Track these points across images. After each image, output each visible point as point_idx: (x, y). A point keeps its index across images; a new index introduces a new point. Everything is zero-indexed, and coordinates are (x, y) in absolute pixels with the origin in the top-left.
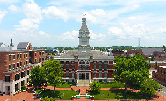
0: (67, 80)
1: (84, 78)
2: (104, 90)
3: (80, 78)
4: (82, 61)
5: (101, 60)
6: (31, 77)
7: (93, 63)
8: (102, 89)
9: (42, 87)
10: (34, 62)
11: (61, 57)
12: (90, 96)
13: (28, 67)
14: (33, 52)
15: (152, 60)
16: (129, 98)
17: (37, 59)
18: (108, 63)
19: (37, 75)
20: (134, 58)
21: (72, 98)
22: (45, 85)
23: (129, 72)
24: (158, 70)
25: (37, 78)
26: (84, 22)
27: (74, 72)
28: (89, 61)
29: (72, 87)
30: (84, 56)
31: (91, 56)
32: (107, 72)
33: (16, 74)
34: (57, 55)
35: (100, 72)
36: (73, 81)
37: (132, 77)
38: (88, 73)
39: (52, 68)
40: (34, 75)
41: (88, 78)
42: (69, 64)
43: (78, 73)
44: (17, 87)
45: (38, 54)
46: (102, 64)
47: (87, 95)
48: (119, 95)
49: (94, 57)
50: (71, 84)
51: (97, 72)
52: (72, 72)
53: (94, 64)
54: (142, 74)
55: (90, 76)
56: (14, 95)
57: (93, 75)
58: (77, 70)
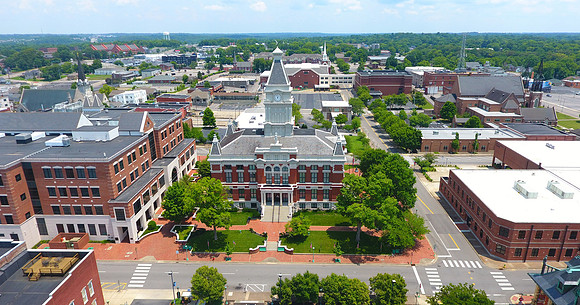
0: (242, 204)
1: (277, 201)
2: (316, 232)
3: (268, 201)
4: (273, 165)
5: (316, 164)
7: (298, 168)
8: (312, 228)
9: (189, 221)
10: (163, 155)
11: (225, 155)
12: (285, 247)
14: (156, 132)
15: (472, 125)
16: (360, 251)
17: (167, 146)
18: (331, 168)
21: (251, 252)
22: (194, 216)
26: (277, 62)
27: (255, 187)
28: (287, 166)
30: (277, 155)
31: (293, 156)
32: (328, 188)
33: (133, 203)
34: (216, 151)
36: (254, 205)
42: (243, 171)
43: (263, 192)
44: (139, 225)
45: (168, 132)
46: (317, 171)
47: (279, 244)
49: (301, 158)
50: (250, 215)
51: (307, 187)
52: (251, 187)
53: (299, 171)
55: (291, 198)
56: (137, 242)
57: (298, 194)
58: (262, 185)
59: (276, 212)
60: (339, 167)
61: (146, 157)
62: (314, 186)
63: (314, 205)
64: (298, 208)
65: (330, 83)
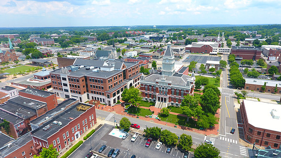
0: (150, 100)
1: (162, 101)
3: (159, 100)
4: (162, 87)
5: (178, 88)
10: (128, 78)
13: (122, 85)
14: (127, 70)
16: (187, 125)
17: (131, 75)
18: (184, 91)
21: (146, 117)
27: (155, 94)
28: (167, 88)
29: (151, 107)
30: (163, 83)
33: (113, 93)
38: (165, 97)
41: (165, 101)
42: (151, 87)
44: (114, 101)
45: (132, 70)
46: (179, 91)
47: (157, 116)
49: (172, 85)
50: (152, 104)
51: (175, 97)
53: (172, 91)
56: (113, 106)
57: (171, 99)
59: (161, 104)
60: (187, 91)
61: (122, 78)
62: (177, 97)
63: (177, 105)
64: (170, 105)
65: (218, 52)
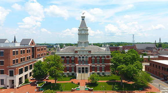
0: (68, 74)
1: (83, 72)
2: (102, 83)
3: (79, 72)
4: (81, 56)
5: (99, 55)
6: (34, 71)
7: (92, 57)
8: (99, 81)
9: (44, 80)
10: (37, 57)
11: (62, 52)
12: (89, 88)
13: (31, 61)
14: (35, 47)
15: (145, 55)
16: (125, 89)
17: (39, 55)
18: (105, 57)
19: (39, 69)
20: (129, 53)
21: (73, 91)
22: (47, 78)
23: (124, 66)
24: (150, 64)
25: (40, 72)
26: (83, 20)
27: (74, 66)
28: (87, 56)
29: (72, 80)
30: (83, 51)
31: (90, 52)
32: (104, 66)
33: (19, 69)
34: (58, 50)
35: (98, 66)
36: (73, 74)
37: (127, 70)
38: (86, 67)
39: (54, 62)
40: (36, 70)
41: (87, 72)
42: (69, 59)
43: (77, 67)
44: (20, 80)
45: (40, 50)
46: (99, 59)
47: (86, 87)
48: (115, 87)
49: (93, 52)
50: (72, 78)
51: (95, 66)
52: (72, 66)
53: (92, 59)
54: (136, 67)
55: (89, 70)
56: (18, 88)
57: (92, 69)
58: (77, 65)
59: (83, 76)
60: (108, 57)
61: (30, 55)
63: (98, 74)
